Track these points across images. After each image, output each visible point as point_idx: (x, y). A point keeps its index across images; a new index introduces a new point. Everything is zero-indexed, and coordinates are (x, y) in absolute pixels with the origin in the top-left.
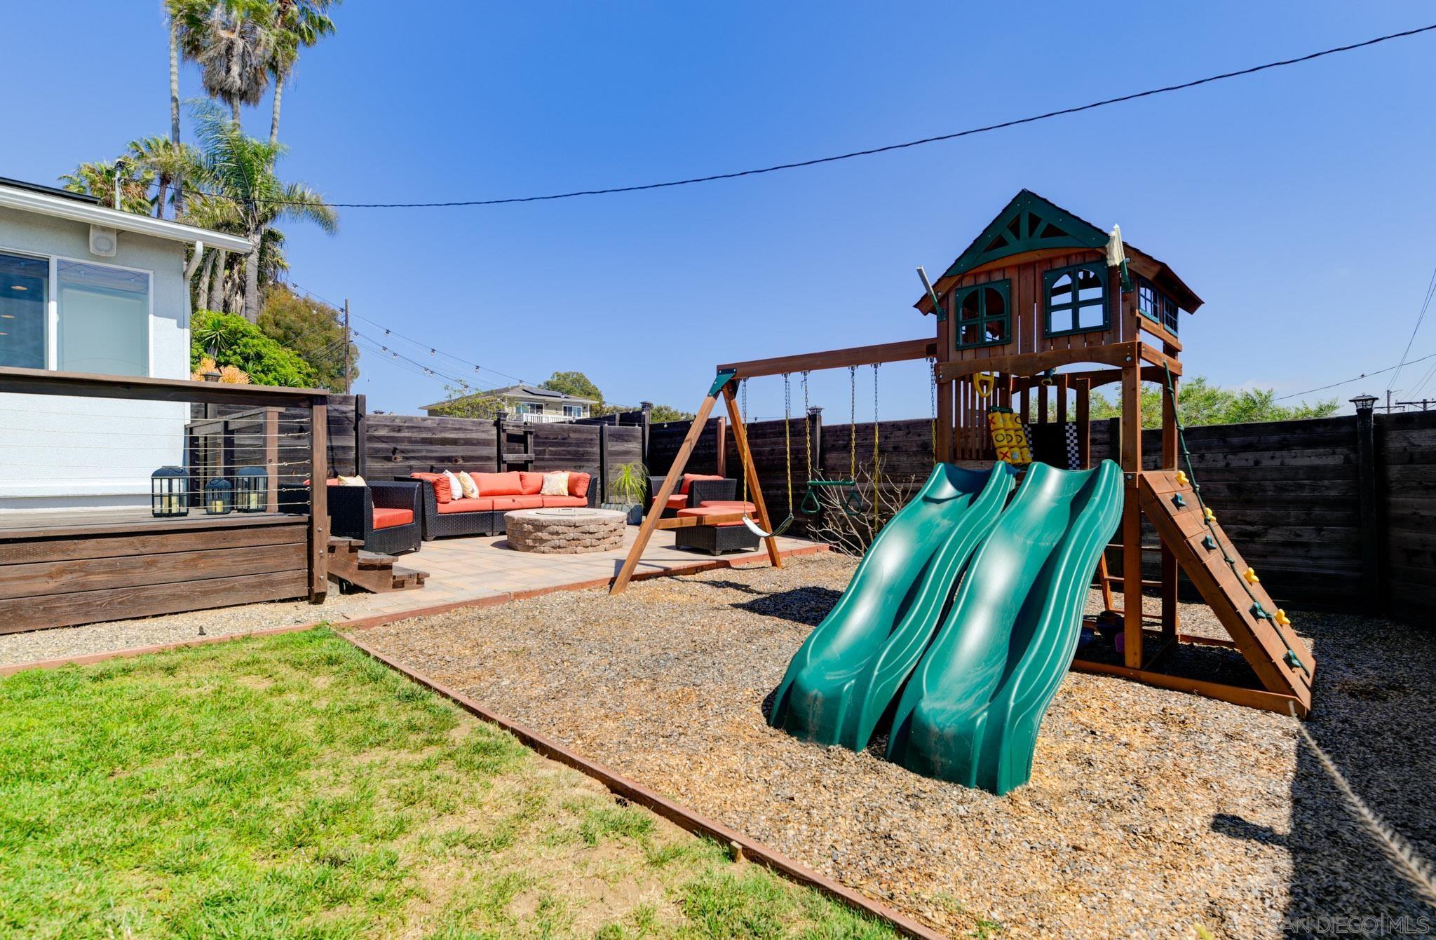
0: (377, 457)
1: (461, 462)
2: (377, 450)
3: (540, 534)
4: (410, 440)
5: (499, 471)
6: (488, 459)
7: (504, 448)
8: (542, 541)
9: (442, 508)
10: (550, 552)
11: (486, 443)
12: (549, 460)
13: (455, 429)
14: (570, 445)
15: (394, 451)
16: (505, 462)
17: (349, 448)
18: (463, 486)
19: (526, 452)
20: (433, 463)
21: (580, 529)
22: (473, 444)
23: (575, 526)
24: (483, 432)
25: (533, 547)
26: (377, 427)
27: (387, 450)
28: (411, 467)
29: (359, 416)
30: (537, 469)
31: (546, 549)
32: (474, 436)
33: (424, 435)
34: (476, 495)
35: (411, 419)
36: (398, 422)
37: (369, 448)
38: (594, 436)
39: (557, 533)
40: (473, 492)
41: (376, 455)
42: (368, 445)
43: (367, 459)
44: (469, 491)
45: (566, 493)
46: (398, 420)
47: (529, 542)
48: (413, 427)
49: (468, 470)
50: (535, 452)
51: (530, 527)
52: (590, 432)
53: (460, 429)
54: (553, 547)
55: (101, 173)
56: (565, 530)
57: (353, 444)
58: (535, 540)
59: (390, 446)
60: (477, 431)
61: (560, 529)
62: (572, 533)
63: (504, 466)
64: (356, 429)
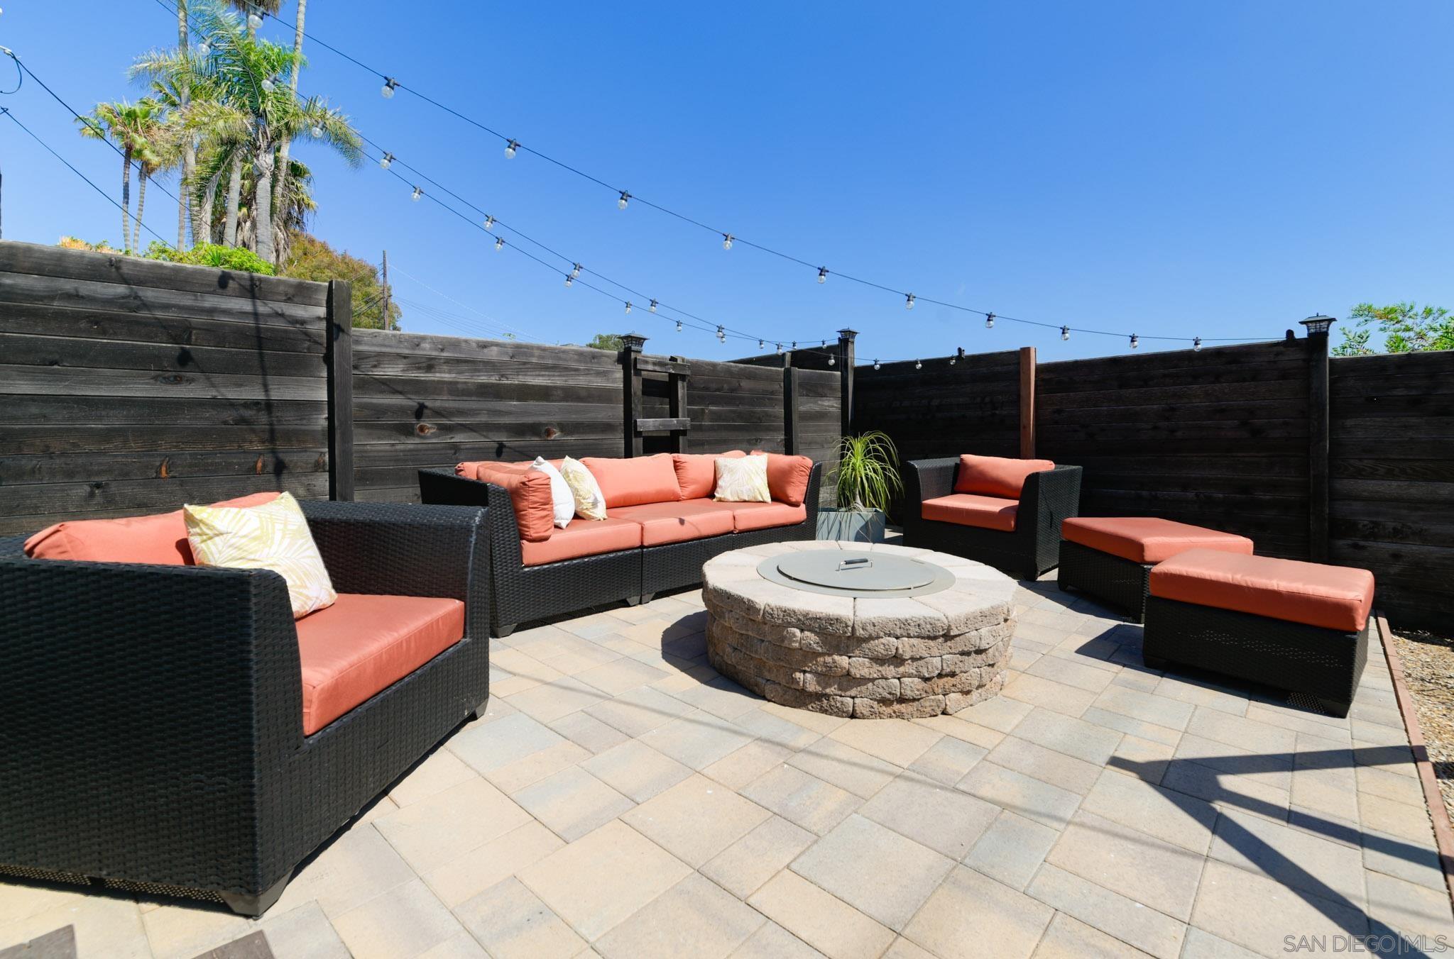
0: (382, 427)
1: (556, 435)
2: (380, 411)
3: (843, 661)
4: (453, 389)
5: (628, 454)
6: (607, 428)
7: (637, 406)
8: (848, 680)
9: (533, 554)
10: (874, 715)
11: (601, 396)
12: (711, 429)
13: (546, 368)
14: (741, 401)
15: (420, 412)
16: (639, 434)
17: (314, 405)
18: (576, 492)
19: (674, 413)
20: (503, 438)
21: (959, 645)
22: (579, 399)
23: (947, 637)
24: (598, 374)
25: (818, 697)
26: (379, 359)
27: (401, 410)
28: (456, 448)
29: (334, 329)
30: (699, 447)
31: (862, 704)
32: (581, 381)
33: (483, 379)
34: (600, 512)
35: (455, 344)
36: (427, 350)
37: (363, 407)
38: (777, 387)
39: (897, 660)
40: (595, 504)
41: (375, 421)
42: (358, 399)
43: (356, 431)
44: (586, 504)
45: (767, 497)
46: (426, 345)
47: (808, 681)
48: (458, 361)
49: (577, 455)
50: (690, 414)
51: (811, 638)
52: (770, 378)
53: (554, 368)
54: (884, 701)
55: (120, 114)
56: (920, 646)
57: (323, 396)
58: (825, 676)
59: (410, 402)
60: (587, 372)
61: (906, 646)
62: (938, 657)
63: (638, 443)
64: (328, 359)
